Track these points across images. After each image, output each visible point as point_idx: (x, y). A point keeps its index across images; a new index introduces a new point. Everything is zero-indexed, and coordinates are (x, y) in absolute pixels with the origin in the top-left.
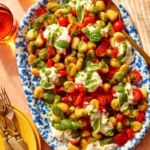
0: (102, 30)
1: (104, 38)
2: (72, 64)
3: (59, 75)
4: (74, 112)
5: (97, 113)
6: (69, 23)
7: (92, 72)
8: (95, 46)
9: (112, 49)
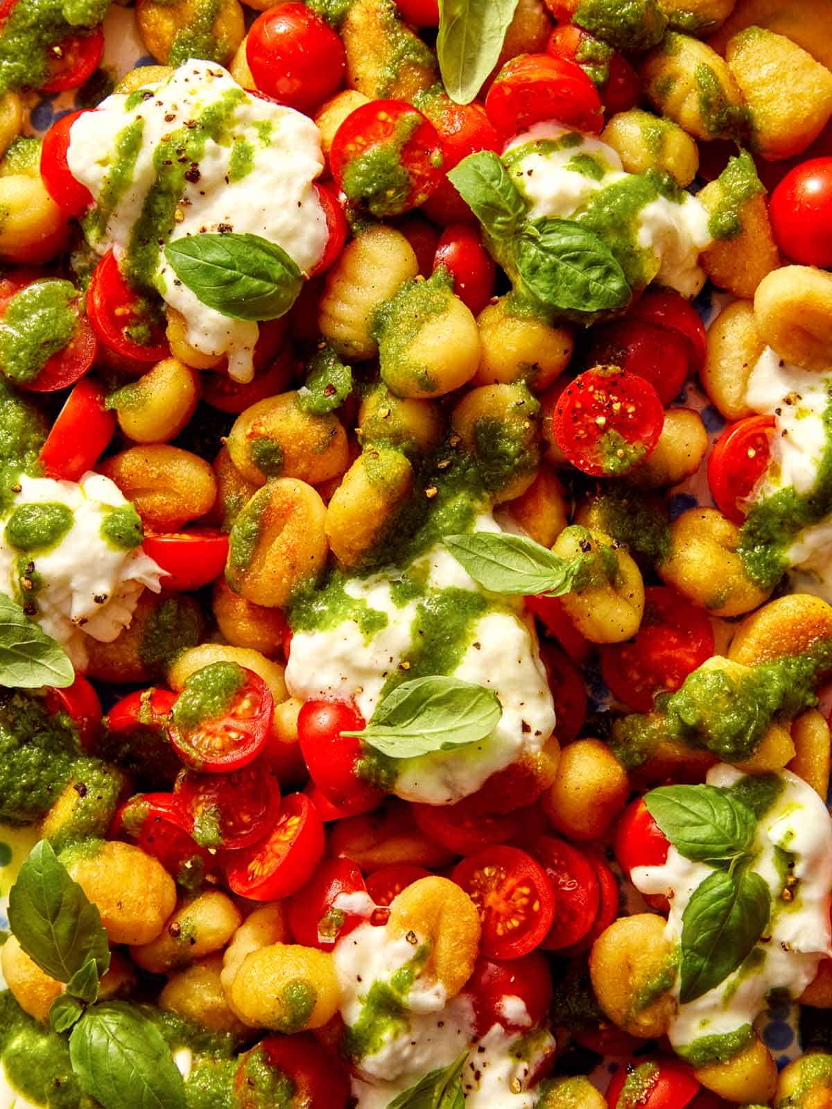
0: (656, 210)
1: (657, 291)
2: (290, 488)
3: (147, 571)
4: (216, 956)
5: (438, 1019)
6: (345, 83)
7: (476, 603)
8: (554, 352)
9: (715, 418)
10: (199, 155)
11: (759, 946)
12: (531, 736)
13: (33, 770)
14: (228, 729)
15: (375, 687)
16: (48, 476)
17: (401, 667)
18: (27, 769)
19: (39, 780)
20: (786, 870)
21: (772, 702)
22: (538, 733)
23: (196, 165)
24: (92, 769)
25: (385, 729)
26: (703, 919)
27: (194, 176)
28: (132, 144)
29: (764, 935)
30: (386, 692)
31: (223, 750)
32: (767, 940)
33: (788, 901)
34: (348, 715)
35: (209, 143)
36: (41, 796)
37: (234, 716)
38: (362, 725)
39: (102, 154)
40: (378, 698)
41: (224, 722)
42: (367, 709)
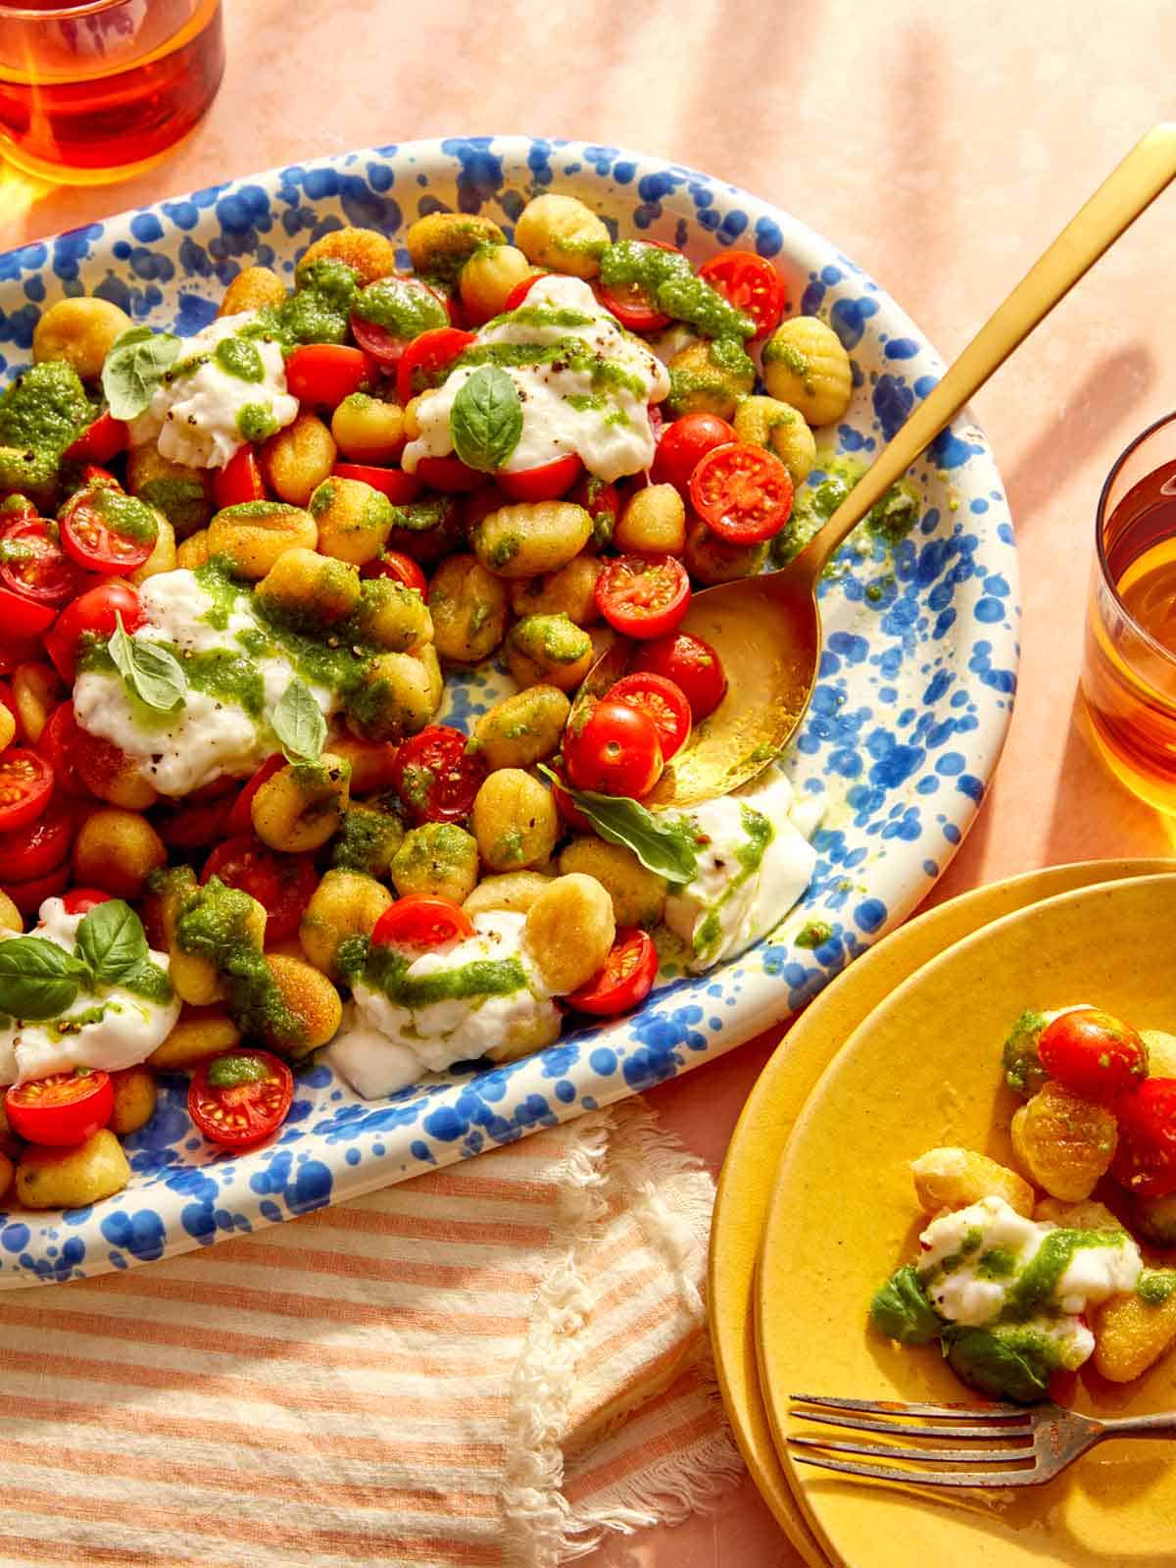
3: (223, 452)
10: (576, 368)
11: (14, 1021)
12: (150, 764)
13: (38, 423)
14: (99, 533)
15: (163, 635)
16: (286, 363)
17: (186, 651)
18: (38, 418)
19: (30, 430)
20: (87, 1018)
21: (235, 963)
22: (154, 770)
23: (567, 366)
24: (48, 462)
25: (129, 650)
26: (28, 954)
27: (557, 368)
28: (569, 320)
29: (24, 1022)
30: (162, 645)
31: (79, 532)
32: (20, 1026)
33: (58, 1030)
34: (134, 620)
35: (588, 374)
36: (17, 435)
37: (111, 537)
38: (129, 632)
39: (555, 299)
40: (156, 640)
41: (102, 528)
42: (144, 634)
